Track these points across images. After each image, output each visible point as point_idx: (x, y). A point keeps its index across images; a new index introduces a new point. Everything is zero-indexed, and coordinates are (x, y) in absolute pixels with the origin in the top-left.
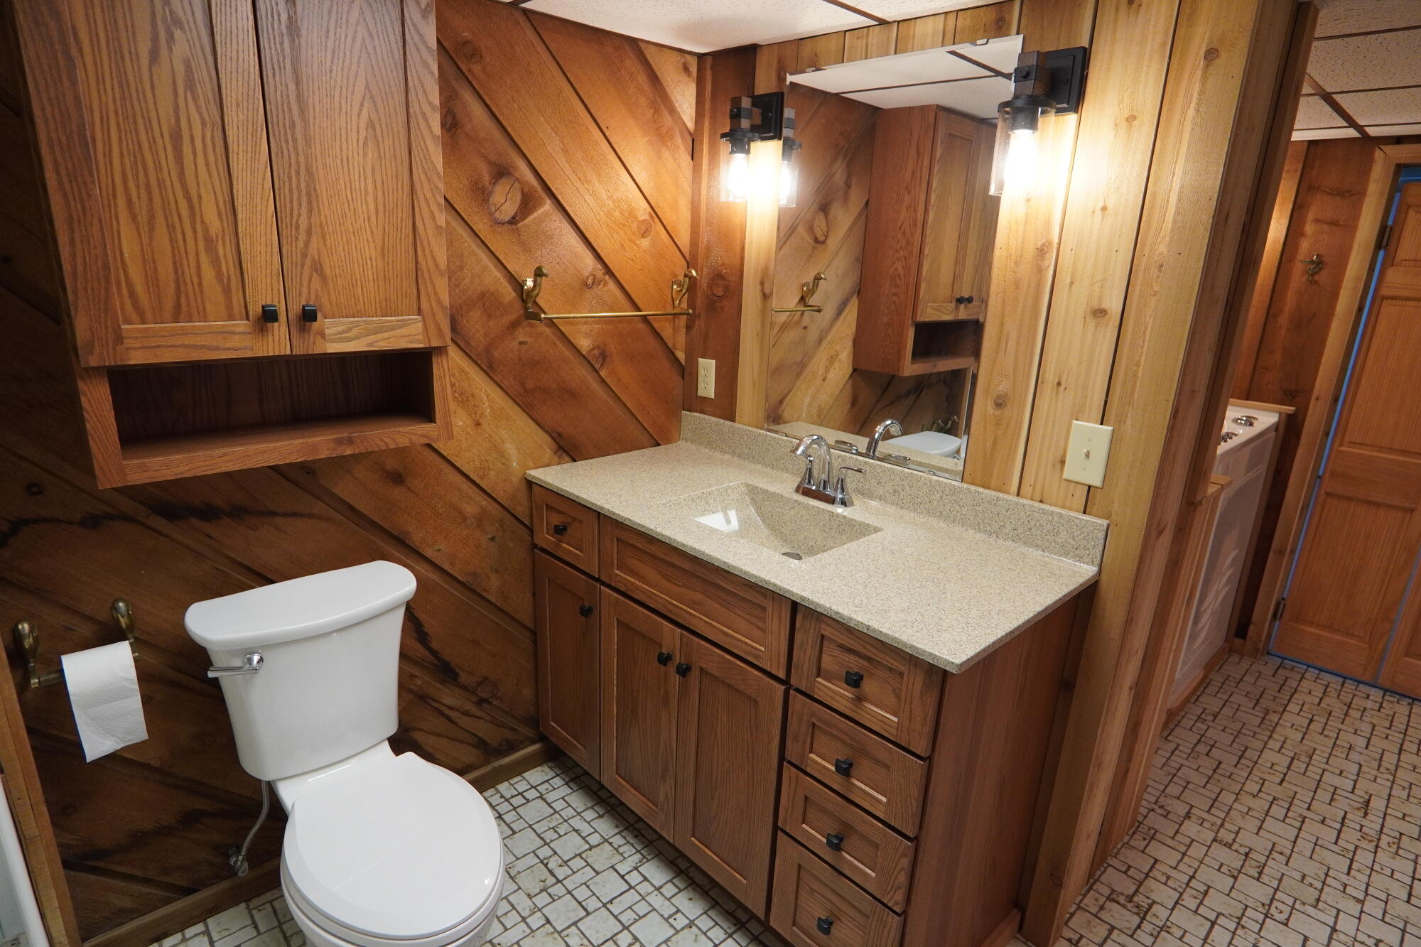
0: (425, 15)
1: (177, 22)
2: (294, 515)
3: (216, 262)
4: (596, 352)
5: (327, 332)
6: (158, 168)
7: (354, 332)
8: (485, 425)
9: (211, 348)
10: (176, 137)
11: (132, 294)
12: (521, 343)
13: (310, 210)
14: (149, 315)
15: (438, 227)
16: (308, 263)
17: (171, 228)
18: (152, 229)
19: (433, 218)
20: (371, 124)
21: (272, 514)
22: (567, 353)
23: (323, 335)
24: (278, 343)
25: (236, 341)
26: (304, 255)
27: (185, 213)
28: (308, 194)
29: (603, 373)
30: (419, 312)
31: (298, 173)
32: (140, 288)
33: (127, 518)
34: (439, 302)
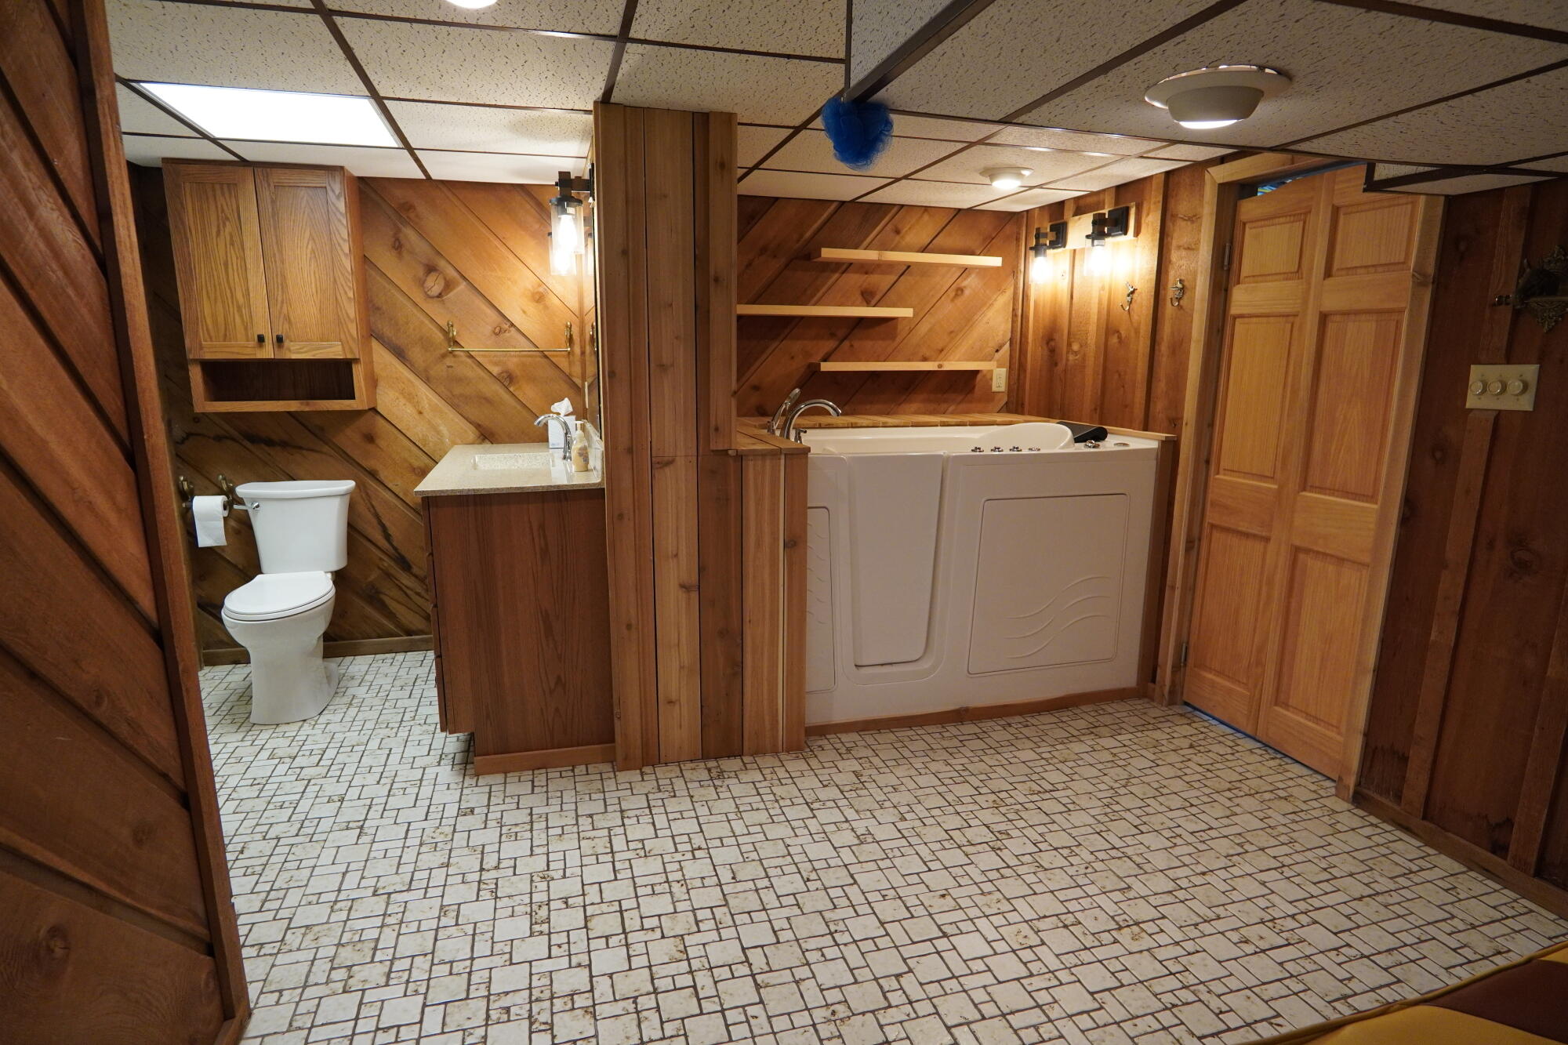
0: (338, 197)
1: (227, 219)
2: (312, 450)
3: (241, 316)
4: (505, 375)
5: (292, 348)
6: (219, 278)
7: (305, 349)
8: (425, 414)
9: (238, 353)
10: (226, 265)
11: (208, 330)
12: (448, 367)
13: (283, 292)
14: (214, 339)
15: (349, 298)
16: (282, 316)
17: (223, 302)
18: (216, 302)
19: (346, 293)
20: (313, 251)
21: (301, 448)
22: (482, 373)
23: (290, 350)
24: (268, 352)
25: (249, 351)
26: (280, 313)
27: (229, 295)
28: (282, 285)
29: (511, 389)
30: (341, 341)
31: (277, 275)
32: (210, 327)
33: (233, 439)
34: (351, 335)
